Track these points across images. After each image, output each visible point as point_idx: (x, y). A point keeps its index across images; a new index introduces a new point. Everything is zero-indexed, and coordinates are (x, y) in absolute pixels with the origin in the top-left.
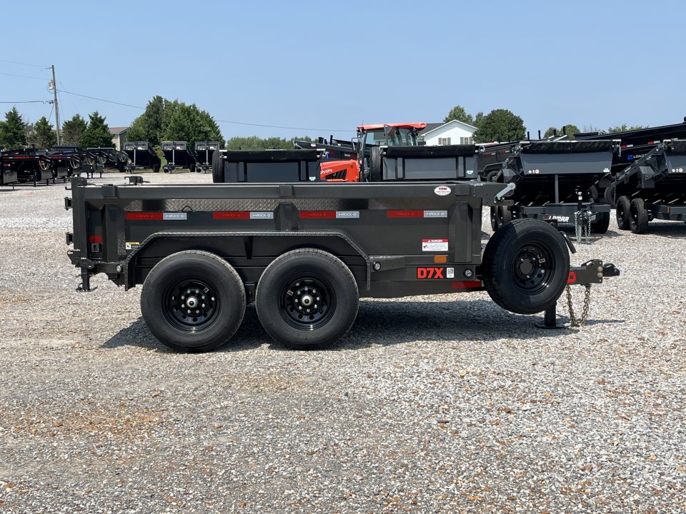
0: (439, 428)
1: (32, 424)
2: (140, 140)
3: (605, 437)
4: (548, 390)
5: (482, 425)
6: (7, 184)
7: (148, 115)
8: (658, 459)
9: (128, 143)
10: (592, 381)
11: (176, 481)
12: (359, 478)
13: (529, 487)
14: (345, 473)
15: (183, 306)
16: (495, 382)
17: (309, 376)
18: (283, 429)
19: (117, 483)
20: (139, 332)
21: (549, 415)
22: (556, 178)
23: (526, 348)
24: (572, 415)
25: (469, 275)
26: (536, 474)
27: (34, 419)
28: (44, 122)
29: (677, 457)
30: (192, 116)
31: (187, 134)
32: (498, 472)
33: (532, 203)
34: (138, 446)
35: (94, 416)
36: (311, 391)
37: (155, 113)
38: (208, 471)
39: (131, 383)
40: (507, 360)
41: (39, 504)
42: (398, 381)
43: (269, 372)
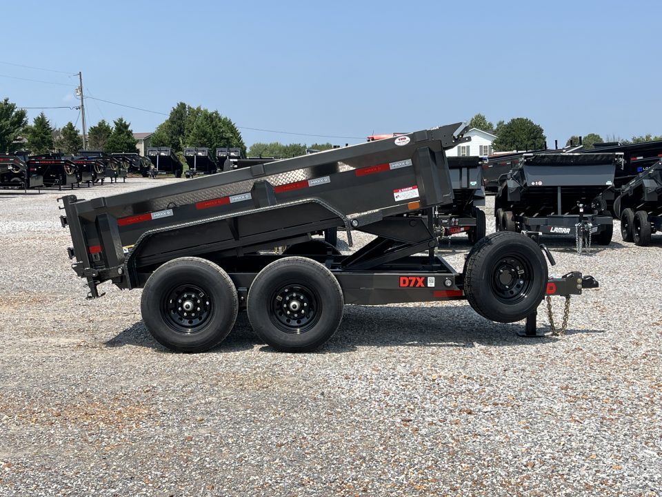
0: (402, 426)
1: (33, 413)
2: (164, 145)
3: (554, 438)
4: (512, 394)
5: (442, 424)
6: (33, 188)
7: (172, 121)
8: (598, 458)
9: (151, 148)
10: (556, 387)
11: (155, 466)
12: (319, 467)
13: (472, 480)
14: (308, 463)
15: (180, 309)
16: (464, 386)
17: (292, 376)
18: (259, 424)
19: (103, 466)
20: (141, 333)
21: (507, 416)
22: (559, 190)
23: (502, 355)
24: (529, 417)
25: (449, 285)
26: (481, 468)
27: (36, 409)
28: (71, 127)
29: (616, 457)
30: (214, 123)
31: (210, 140)
32: (446, 466)
33: (537, 214)
34: (125, 435)
35: (89, 408)
36: (290, 390)
37: (179, 119)
38: (185, 458)
39: (127, 379)
40: (481, 366)
41: (32, 482)
42: (373, 383)
43: (255, 372)
